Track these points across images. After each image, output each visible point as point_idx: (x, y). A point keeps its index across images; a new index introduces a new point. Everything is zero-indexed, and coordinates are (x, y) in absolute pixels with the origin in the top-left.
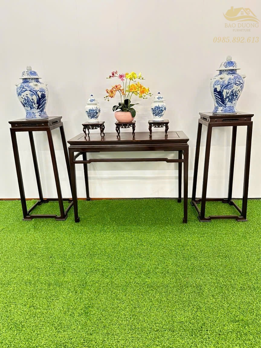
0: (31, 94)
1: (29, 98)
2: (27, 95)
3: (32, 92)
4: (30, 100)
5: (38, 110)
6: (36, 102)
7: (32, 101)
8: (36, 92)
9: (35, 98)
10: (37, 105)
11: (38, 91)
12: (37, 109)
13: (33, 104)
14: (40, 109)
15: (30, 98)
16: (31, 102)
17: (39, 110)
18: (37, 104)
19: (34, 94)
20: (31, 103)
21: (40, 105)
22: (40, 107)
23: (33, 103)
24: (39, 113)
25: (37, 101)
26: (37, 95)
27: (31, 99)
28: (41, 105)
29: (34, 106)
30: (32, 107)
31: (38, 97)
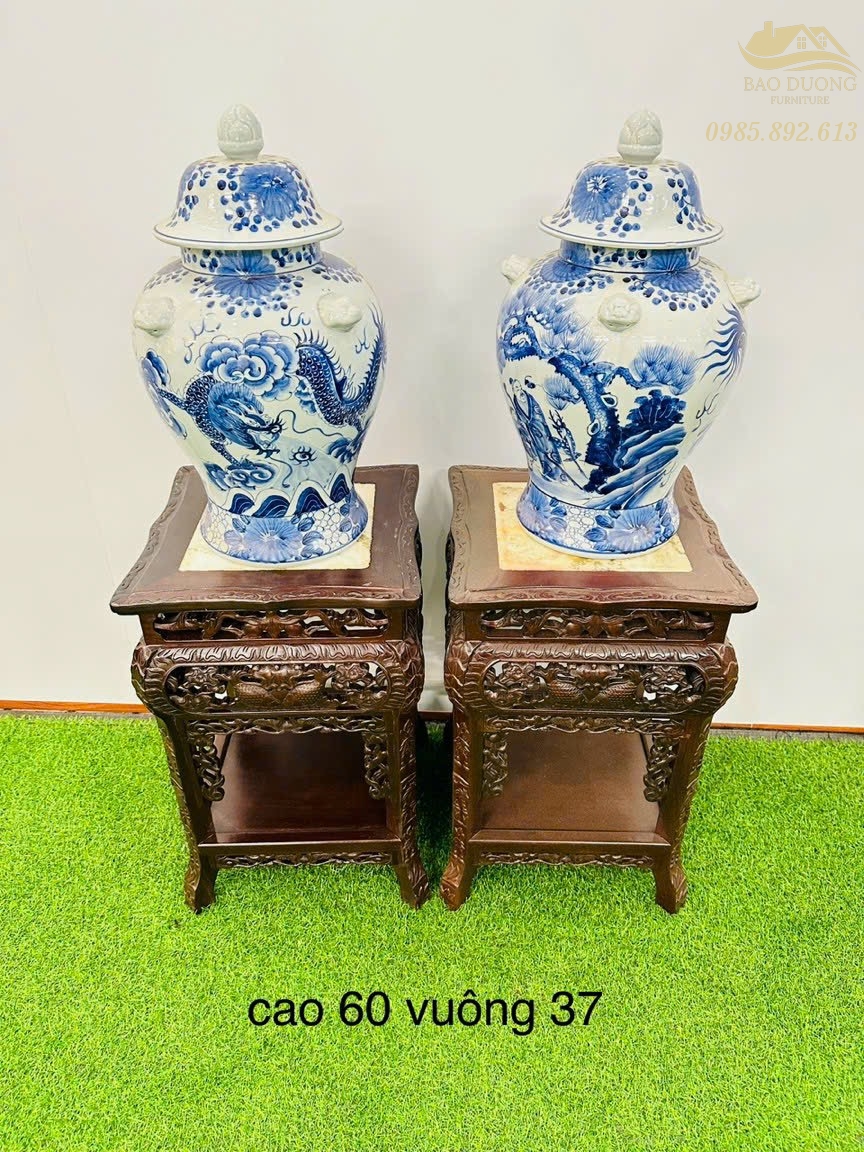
0: (556, 389)
1: (542, 415)
2: (533, 386)
3: (568, 375)
4: (546, 427)
5: (595, 494)
6: (582, 448)
7: (554, 433)
8: (599, 387)
9: (579, 422)
10: (589, 469)
11: (619, 381)
12: (589, 488)
13: (563, 455)
14: (605, 491)
15: (547, 416)
16: (551, 439)
17: (596, 498)
18: (588, 460)
19: (575, 392)
20: (550, 446)
21: (615, 471)
22: (610, 480)
23: (561, 451)
24: (592, 512)
25: (591, 444)
26: (596, 406)
27: (550, 423)
28: (623, 473)
29: (568, 466)
30: (553, 466)
31: (602, 421)
